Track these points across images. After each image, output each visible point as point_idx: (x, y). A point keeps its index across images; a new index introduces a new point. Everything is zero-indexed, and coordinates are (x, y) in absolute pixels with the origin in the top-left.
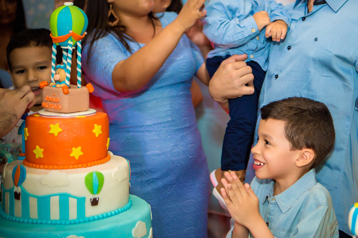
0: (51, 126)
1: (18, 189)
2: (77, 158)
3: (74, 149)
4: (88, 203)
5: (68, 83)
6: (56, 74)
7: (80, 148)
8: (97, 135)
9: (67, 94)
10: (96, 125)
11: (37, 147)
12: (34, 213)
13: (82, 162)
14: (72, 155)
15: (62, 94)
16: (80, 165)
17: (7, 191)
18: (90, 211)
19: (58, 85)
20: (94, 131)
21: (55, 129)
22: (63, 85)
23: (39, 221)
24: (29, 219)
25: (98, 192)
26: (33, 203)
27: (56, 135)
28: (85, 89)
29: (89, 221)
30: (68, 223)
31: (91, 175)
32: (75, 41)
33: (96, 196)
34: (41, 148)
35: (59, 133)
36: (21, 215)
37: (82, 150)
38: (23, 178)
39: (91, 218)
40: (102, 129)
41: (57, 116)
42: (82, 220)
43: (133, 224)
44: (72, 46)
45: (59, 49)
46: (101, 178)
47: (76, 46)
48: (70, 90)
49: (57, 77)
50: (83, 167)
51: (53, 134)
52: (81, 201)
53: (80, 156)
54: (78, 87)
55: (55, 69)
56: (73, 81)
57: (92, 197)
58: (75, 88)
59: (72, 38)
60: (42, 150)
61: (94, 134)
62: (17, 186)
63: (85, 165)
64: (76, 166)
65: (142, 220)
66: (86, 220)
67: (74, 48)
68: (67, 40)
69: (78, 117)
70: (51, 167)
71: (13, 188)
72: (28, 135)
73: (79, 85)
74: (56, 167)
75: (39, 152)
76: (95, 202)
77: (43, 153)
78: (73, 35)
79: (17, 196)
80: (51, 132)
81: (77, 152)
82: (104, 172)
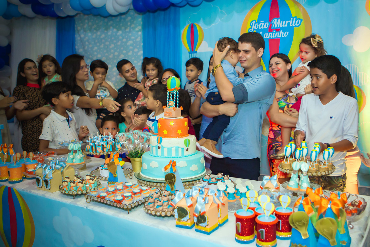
0: (170, 122)
1: (159, 145)
2: (180, 134)
3: (178, 130)
4: (185, 150)
5: (174, 106)
7: (180, 130)
9: (175, 110)
10: (185, 122)
11: (165, 130)
12: (166, 154)
13: (181, 136)
15: (173, 110)
16: (181, 137)
17: (155, 146)
18: (186, 153)
19: (171, 107)
20: (185, 124)
21: (172, 123)
22: (172, 107)
23: (168, 157)
24: (164, 156)
25: (188, 146)
26: (166, 150)
30: (178, 157)
31: (186, 140)
32: (176, 90)
33: (188, 148)
35: (173, 125)
36: (161, 155)
38: (161, 141)
39: (186, 156)
42: (183, 156)
43: (200, 158)
45: (170, 93)
46: (189, 141)
47: (177, 92)
49: (170, 104)
51: (171, 125)
52: (183, 149)
56: (176, 107)
57: (186, 148)
60: (167, 131)
62: (159, 144)
64: (179, 137)
65: (203, 157)
66: (185, 156)
68: (173, 90)
69: (178, 119)
70: (170, 137)
71: (157, 145)
72: (160, 126)
74: (172, 137)
75: (165, 132)
76: (187, 150)
77: (167, 132)
78: (176, 88)
79: (159, 148)
81: (179, 132)
82: (190, 139)
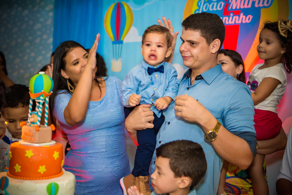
0: (27, 151)
1: (3, 192)
2: (42, 173)
3: (41, 167)
5: (39, 123)
6: (32, 118)
7: (44, 166)
8: (56, 159)
9: (38, 131)
10: (55, 152)
11: (17, 165)
13: (46, 176)
14: (39, 171)
15: (35, 130)
16: (44, 178)
19: (32, 125)
20: (54, 156)
21: (29, 154)
22: (35, 125)
28: (49, 128)
31: (51, 185)
32: (44, 97)
34: (19, 165)
35: (32, 156)
37: (46, 168)
38: (7, 185)
40: (59, 155)
41: (31, 145)
44: (42, 100)
45: (34, 101)
46: (57, 187)
48: (40, 128)
49: (32, 120)
50: (46, 179)
51: (28, 157)
53: (44, 172)
54: (45, 127)
55: (31, 114)
58: (43, 127)
59: (43, 95)
60: (20, 167)
61: (54, 158)
62: (2, 190)
63: (47, 178)
64: (41, 178)
67: (44, 101)
68: (40, 96)
69: (44, 146)
70: (25, 178)
72: (11, 156)
73: (46, 125)
74: (28, 178)
75: (18, 168)
77: (21, 169)
78: (44, 93)
81: (42, 169)
82: (59, 183)
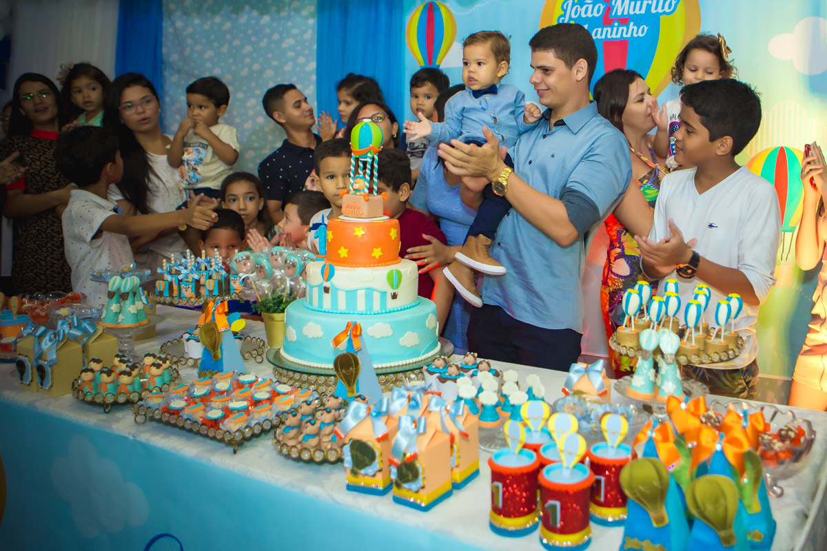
0: (356, 229)
1: (327, 284)
2: (377, 258)
3: (375, 249)
4: (389, 297)
5: (367, 191)
6: (355, 183)
7: (380, 249)
8: (393, 238)
9: (367, 201)
10: (392, 229)
11: (342, 248)
12: (342, 306)
13: (382, 261)
14: (373, 255)
15: (363, 201)
16: (380, 264)
17: (316, 286)
18: (392, 304)
19: (358, 193)
20: (391, 234)
21: (359, 232)
22: (362, 193)
23: (347, 312)
24: (337, 310)
25: (397, 287)
26: (342, 297)
27: (360, 236)
29: (390, 312)
30: (372, 313)
31: (392, 272)
32: (373, 154)
33: (396, 291)
34: (345, 248)
35: (362, 235)
36: (329, 307)
37: (382, 251)
38: (332, 274)
39: (391, 310)
41: (358, 221)
42: (384, 311)
43: (427, 316)
44: (370, 158)
45: (357, 160)
46: (399, 275)
47: (373, 159)
48: (369, 198)
49: (356, 186)
50: (382, 266)
51: (357, 236)
52: (383, 294)
53: (380, 256)
54: (375, 196)
55: (354, 178)
57: (392, 291)
58: (373, 196)
59: (371, 151)
60: (347, 250)
61: (391, 237)
62: (327, 281)
63: (384, 264)
64: (376, 265)
66: (388, 311)
68: (367, 153)
69: (377, 222)
70: (354, 265)
71: (323, 283)
72: (332, 237)
73: (375, 193)
74: (358, 265)
75: (343, 252)
76: (394, 296)
77: (348, 253)
78: (372, 148)
79: (327, 290)
80: (355, 234)
81: (377, 253)
82: (402, 270)
